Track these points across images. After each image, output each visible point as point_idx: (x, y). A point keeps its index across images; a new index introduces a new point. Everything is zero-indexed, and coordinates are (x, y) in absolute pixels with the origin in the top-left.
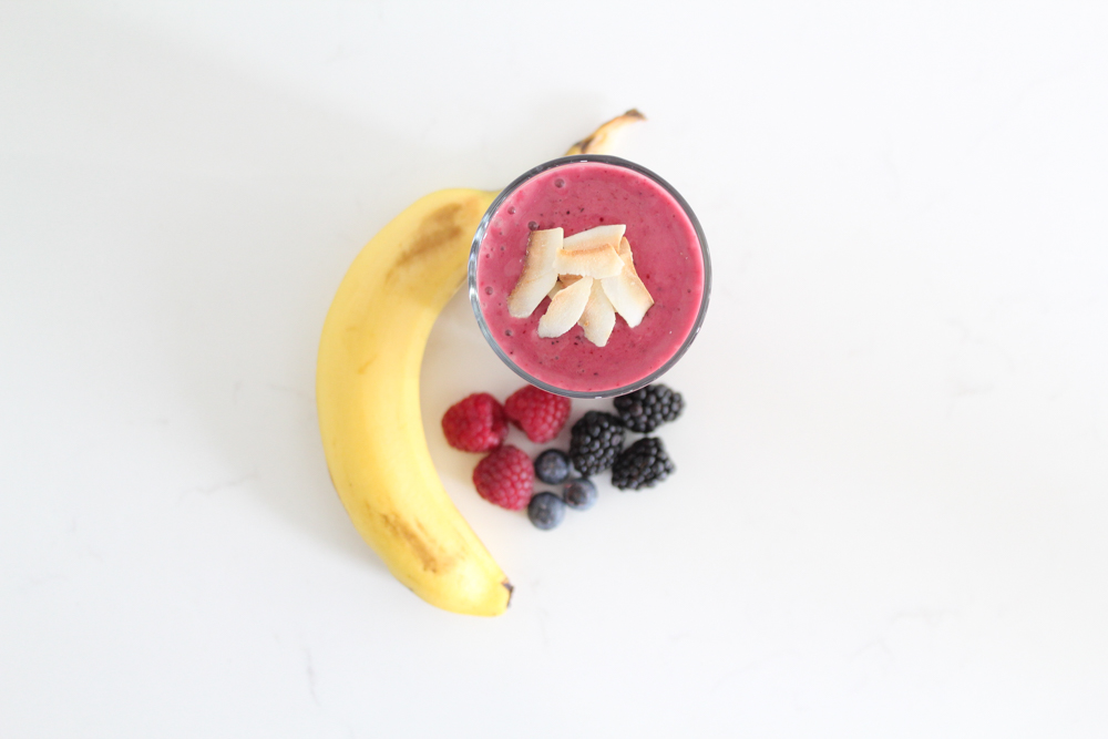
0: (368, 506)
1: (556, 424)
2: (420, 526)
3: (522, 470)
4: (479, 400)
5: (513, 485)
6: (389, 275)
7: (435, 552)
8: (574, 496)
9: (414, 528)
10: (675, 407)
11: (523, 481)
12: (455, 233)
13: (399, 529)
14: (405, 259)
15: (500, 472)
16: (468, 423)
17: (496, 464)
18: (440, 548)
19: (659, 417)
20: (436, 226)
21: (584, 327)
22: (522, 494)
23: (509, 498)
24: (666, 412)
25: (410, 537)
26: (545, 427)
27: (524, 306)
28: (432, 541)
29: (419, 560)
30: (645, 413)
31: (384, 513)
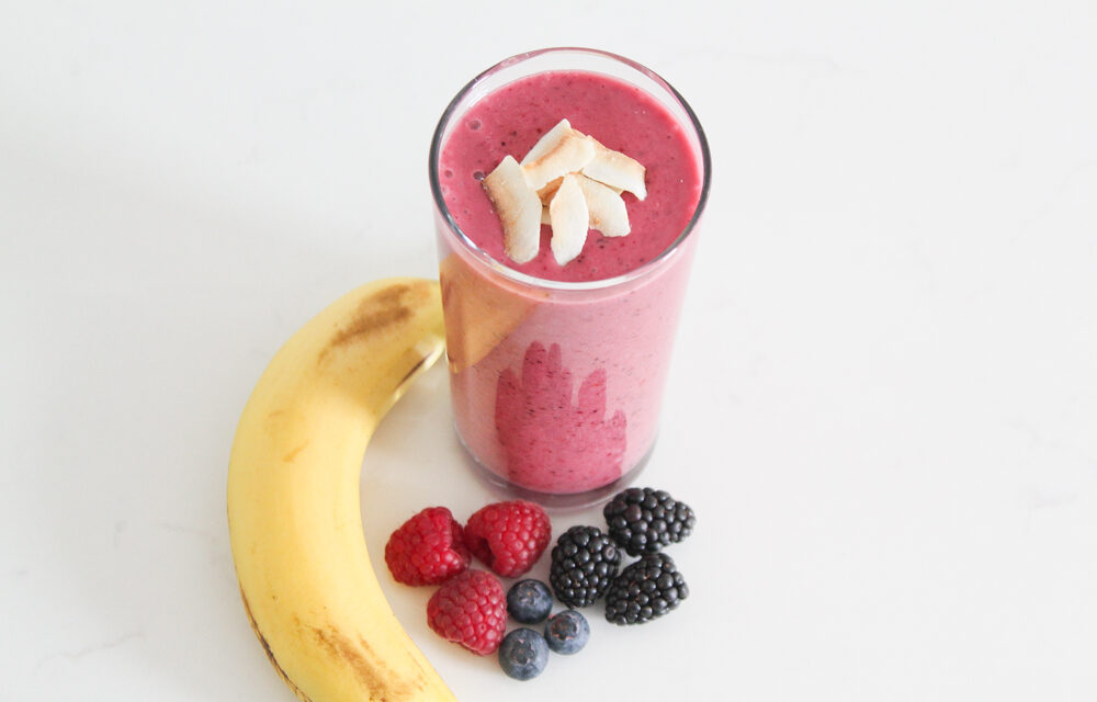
0: (297, 620)
1: (532, 545)
2: (364, 643)
3: (492, 593)
4: (435, 515)
5: (481, 610)
6: (323, 355)
7: (385, 677)
8: (559, 635)
9: (357, 645)
10: (678, 527)
11: (494, 607)
12: (403, 314)
13: (337, 647)
14: (342, 339)
15: (462, 593)
16: (422, 537)
17: (458, 588)
18: (391, 672)
19: (663, 526)
20: (378, 307)
21: (598, 227)
22: (493, 623)
23: (475, 626)
24: (671, 519)
25: (352, 656)
26: (519, 546)
27: (527, 246)
28: (381, 663)
29: (364, 686)
30: (644, 519)
31: (318, 627)
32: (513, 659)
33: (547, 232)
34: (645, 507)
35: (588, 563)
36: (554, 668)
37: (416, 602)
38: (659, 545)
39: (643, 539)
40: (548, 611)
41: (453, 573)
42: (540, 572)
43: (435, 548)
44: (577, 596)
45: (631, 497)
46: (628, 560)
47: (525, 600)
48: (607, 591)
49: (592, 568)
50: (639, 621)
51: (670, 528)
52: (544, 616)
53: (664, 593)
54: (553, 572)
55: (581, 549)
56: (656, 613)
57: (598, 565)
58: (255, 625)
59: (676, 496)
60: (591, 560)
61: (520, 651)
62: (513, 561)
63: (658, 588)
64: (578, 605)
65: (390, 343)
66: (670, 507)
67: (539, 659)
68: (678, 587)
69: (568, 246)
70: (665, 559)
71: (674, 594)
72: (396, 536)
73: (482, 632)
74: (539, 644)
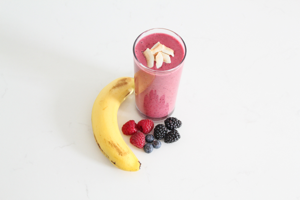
0: (105, 140)
1: (150, 127)
2: (118, 144)
3: (142, 136)
4: (132, 122)
5: (140, 139)
6: (110, 90)
7: (122, 151)
8: (155, 145)
9: (116, 145)
10: (179, 125)
11: (143, 139)
12: (126, 83)
13: (113, 145)
14: (114, 87)
15: (137, 136)
16: (129, 125)
17: (136, 135)
18: (123, 150)
19: (176, 124)
20: (121, 82)
21: (165, 62)
22: (143, 142)
23: (139, 142)
24: (177, 123)
25: (115, 147)
26: (148, 127)
27: (151, 65)
28: (121, 148)
29: (118, 152)
30: (172, 123)
31: (109, 141)
32: (146, 149)
33: (155, 62)
34: (172, 121)
35: (161, 131)
36: (154, 151)
37: (128, 138)
38: (175, 128)
39: (172, 127)
40: (153, 140)
41: (135, 132)
42: (152, 133)
43: (132, 128)
44: (159, 137)
45: (170, 119)
46: (169, 131)
47: (149, 138)
48: (165, 137)
49: (162, 132)
50: (171, 142)
51: (177, 125)
52: (152, 141)
53: (176, 137)
54: (154, 133)
55: (160, 128)
56: (174, 141)
57: (163, 131)
58: (97, 141)
59: (178, 119)
60: (162, 130)
61: (148, 147)
62: (147, 130)
63: (175, 136)
64: (159, 139)
65: (123, 89)
66: (177, 121)
67: (151, 149)
68: (179, 136)
69: (159, 65)
70: (176, 131)
71: (178, 137)
72: (124, 125)
73: (140, 143)
74: (151, 146)
